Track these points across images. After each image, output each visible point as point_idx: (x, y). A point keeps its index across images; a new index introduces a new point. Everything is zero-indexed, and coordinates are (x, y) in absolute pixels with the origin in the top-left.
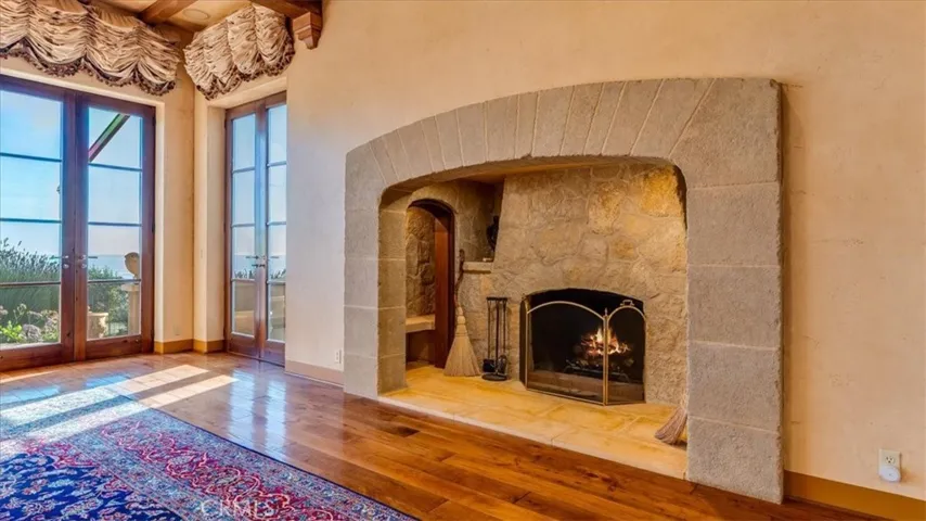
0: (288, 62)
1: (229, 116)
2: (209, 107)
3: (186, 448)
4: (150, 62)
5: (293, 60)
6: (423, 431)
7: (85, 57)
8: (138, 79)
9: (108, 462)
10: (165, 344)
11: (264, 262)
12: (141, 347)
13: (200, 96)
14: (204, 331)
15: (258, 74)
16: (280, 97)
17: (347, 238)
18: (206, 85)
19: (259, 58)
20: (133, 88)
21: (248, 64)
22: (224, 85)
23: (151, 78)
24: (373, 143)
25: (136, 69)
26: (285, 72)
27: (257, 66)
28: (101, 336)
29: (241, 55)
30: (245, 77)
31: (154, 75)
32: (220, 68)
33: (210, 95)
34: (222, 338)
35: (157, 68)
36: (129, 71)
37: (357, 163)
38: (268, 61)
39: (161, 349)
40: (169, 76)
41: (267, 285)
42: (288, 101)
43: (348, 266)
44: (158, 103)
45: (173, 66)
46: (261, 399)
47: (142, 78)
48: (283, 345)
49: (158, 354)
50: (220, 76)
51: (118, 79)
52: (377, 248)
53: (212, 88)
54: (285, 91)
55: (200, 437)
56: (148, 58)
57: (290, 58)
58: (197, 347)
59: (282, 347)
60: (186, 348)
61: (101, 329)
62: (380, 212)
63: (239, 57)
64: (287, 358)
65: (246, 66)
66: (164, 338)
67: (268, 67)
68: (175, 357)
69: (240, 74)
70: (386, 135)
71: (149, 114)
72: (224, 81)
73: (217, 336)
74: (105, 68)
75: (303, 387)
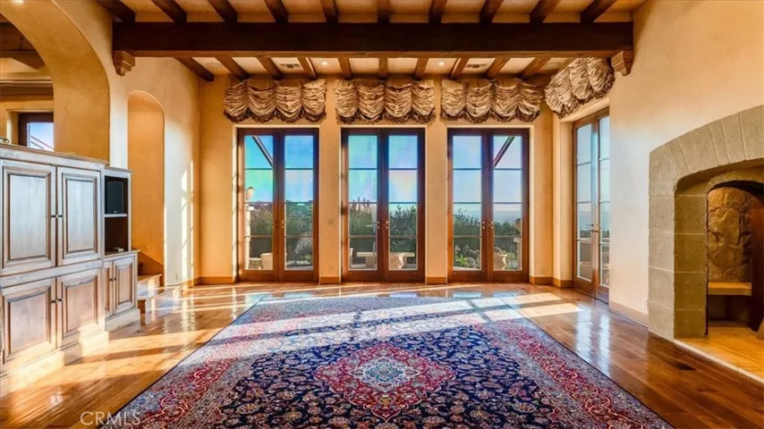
0: (609, 88)
1: (574, 126)
2: (562, 123)
3: (531, 337)
4: (525, 103)
5: (614, 86)
6: (699, 371)
7: (491, 109)
8: (519, 115)
9: (494, 334)
10: (535, 278)
11: (597, 229)
12: (521, 278)
13: (556, 117)
14: (560, 272)
15: (590, 98)
16: (605, 111)
17: (650, 216)
18: (558, 109)
19: (590, 88)
20: (516, 120)
21: (583, 93)
22: (569, 108)
23: (527, 113)
24: (670, 144)
25: (517, 109)
26: (608, 95)
27: (589, 93)
28: (504, 269)
29: (579, 88)
30: (582, 102)
31: (527, 110)
32: (565, 98)
33: (561, 115)
34: (571, 279)
35: (528, 105)
36: (513, 111)
37: (657, 159)
38: (596, 89)
39: (533, 281)
40: (536, 108)
41: (599, 245)
42: (611, 113)
43: (651, 237)
44: (531, 126)
45: (539, 101)
46: (596, 328)
47: (520, 113)
48: (608, 289)
49: (531, 284)
50: (566, 103)
51: (508, 117)
52: (673, 225)
53: (562, 111)
54: (608, 107)
55: (540, 334)
56: (524, 101)
57: (612, 85)
58: (555, 283)
59: (607, 290)
60: (547, 283)
61: (502, 265)
62: (675, 197)
63: (577, 90)
64: (610, 299)
65: (582, 95)
66: (535, 273)
67: (597, 93)
68: (540, 287)
69: (579, 100)
70: (681, 137)
71: (525, 133)
72: (569, 105)
73: (566, 277)
74: (500, 113)
75: (617, 320)
